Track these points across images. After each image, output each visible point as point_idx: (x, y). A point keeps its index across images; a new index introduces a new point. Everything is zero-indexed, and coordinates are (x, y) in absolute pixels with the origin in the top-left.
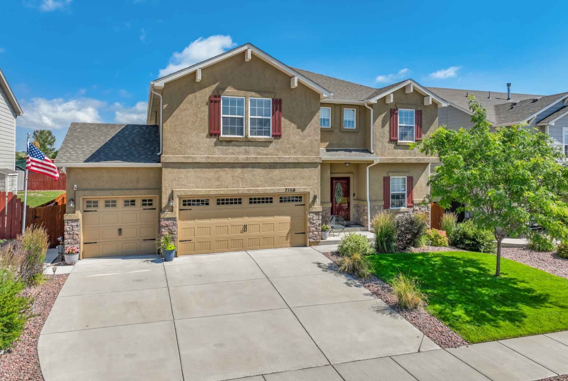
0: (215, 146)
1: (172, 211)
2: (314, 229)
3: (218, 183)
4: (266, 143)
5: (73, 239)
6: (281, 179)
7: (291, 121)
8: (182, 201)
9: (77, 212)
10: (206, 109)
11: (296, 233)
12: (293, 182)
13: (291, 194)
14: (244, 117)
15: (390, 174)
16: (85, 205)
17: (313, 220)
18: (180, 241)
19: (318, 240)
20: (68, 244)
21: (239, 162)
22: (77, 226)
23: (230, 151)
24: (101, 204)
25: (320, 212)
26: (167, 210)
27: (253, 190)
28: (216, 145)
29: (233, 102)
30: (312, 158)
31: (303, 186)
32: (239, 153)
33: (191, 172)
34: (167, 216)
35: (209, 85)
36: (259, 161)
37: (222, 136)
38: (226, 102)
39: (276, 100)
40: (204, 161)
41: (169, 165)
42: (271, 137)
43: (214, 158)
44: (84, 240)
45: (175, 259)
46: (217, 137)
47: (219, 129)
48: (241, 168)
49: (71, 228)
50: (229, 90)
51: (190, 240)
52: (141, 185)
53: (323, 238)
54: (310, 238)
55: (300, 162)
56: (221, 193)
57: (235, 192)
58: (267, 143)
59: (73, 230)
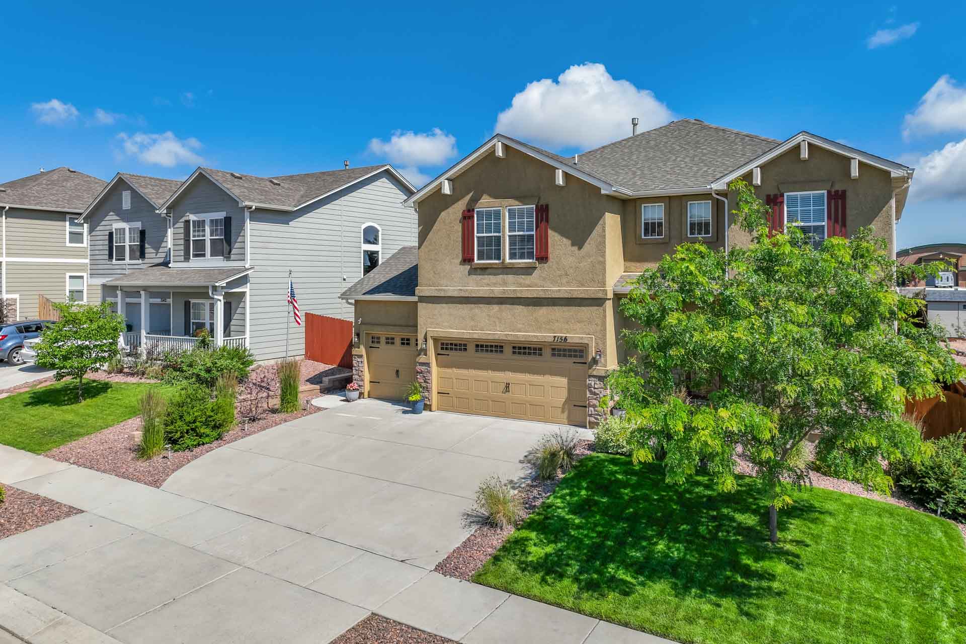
0: (469, 275)
1: (428, 355)
2: (594, 403)
5: (359, 375)
6: (548, 323)
7: (563, 234)
8: (437, 344)
9: (361, 347)
10: (459, 227)
11: (575, 406)
12: (566, 327)
13: (562, 345)
14: (501, 235)
16: (368, 341)
17: (595, 389)
18: (438, 393)
21: (494, 296)
22: (362, 362)
23: (486, 281)
24: (383, 340)
25: (605, 377)
26: (423, 353)
27: (514, 335)
28: (470, 273)
29: (489, 215)
30: (593, 290)
31: (580, 334)
32: (495, 284)
34: (422, 361)
37: (476, 261)
38: (480, 216)
39: (542, 206)
40: (456, 294)
42: (535, 261)
43: (467, 290)
44: (369, 378)
46: (471, 263)
47: (473, 253)
48: (498, 304)
49: (358, 363)
50: (484, 200)
51: (449, 394)
54: (590, 415)
56: (479, 337)
58: (530, 270)
59: (359, 366)
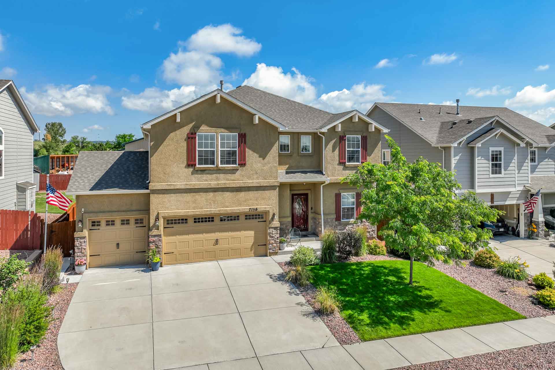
0: (192, 175)
1: (158, 230)
2: (273, 241)
3: (194, 205)
4: (233, 171)
5: (81, 252)
6: (245, 201)
7: (254, 151)
8: (166, 221)
9: (84, 230)
10: (185, 144)
11: (258, 245)
12: (256, 202)
13: (254, 213)
14: (215, 149)
15: (341, 191)
16: (91, 224)
17: (272, 234)
18: (165, 254)
19: (277, 251)
20: (78, 256)
21: (211, 187)
22: (85, 242)
23: (205, 178)
24: (103, 223)
25: (278, 227)
26: (154, 228)
27: (223, 210)
28: (192, 173)
29: (206, 138)
30: (271, 182)
31: (264, 205)
32: (211, 180)
33: (173, 197)
34: (154, 234)
35: (187, 124)
36: (228, 186)
37: (197, 166)
38: (200, 138)
39: (242, 134)
40: (183, 187)
41: (155, 192)
42: (237, 166)
43: (191, 184)
44: (90, 253)
45: (160, 269)
46: (193, 167)
47: (195, 161)
48: (213, 192)
49: (80, 243)
50: (204, 128)
51: (173, 253)
52: (134, 208)
53: (281, 249)
54: (270, 249)
55: (261, 185)
56: (197, 213)
57: (208, 213)
58: (235, 171)
59: (81, 245)
